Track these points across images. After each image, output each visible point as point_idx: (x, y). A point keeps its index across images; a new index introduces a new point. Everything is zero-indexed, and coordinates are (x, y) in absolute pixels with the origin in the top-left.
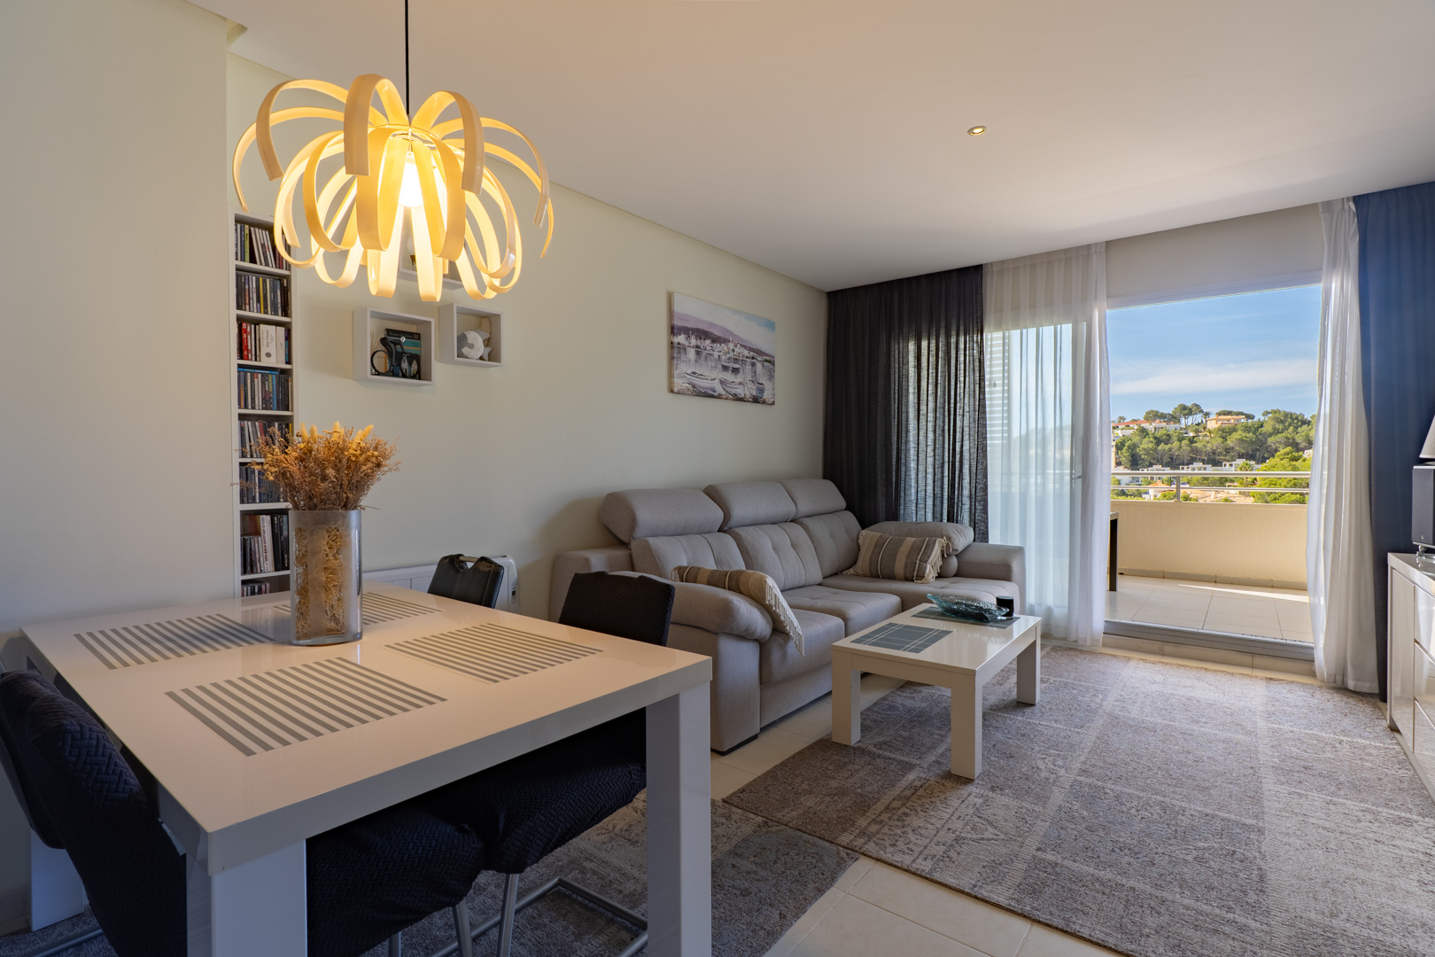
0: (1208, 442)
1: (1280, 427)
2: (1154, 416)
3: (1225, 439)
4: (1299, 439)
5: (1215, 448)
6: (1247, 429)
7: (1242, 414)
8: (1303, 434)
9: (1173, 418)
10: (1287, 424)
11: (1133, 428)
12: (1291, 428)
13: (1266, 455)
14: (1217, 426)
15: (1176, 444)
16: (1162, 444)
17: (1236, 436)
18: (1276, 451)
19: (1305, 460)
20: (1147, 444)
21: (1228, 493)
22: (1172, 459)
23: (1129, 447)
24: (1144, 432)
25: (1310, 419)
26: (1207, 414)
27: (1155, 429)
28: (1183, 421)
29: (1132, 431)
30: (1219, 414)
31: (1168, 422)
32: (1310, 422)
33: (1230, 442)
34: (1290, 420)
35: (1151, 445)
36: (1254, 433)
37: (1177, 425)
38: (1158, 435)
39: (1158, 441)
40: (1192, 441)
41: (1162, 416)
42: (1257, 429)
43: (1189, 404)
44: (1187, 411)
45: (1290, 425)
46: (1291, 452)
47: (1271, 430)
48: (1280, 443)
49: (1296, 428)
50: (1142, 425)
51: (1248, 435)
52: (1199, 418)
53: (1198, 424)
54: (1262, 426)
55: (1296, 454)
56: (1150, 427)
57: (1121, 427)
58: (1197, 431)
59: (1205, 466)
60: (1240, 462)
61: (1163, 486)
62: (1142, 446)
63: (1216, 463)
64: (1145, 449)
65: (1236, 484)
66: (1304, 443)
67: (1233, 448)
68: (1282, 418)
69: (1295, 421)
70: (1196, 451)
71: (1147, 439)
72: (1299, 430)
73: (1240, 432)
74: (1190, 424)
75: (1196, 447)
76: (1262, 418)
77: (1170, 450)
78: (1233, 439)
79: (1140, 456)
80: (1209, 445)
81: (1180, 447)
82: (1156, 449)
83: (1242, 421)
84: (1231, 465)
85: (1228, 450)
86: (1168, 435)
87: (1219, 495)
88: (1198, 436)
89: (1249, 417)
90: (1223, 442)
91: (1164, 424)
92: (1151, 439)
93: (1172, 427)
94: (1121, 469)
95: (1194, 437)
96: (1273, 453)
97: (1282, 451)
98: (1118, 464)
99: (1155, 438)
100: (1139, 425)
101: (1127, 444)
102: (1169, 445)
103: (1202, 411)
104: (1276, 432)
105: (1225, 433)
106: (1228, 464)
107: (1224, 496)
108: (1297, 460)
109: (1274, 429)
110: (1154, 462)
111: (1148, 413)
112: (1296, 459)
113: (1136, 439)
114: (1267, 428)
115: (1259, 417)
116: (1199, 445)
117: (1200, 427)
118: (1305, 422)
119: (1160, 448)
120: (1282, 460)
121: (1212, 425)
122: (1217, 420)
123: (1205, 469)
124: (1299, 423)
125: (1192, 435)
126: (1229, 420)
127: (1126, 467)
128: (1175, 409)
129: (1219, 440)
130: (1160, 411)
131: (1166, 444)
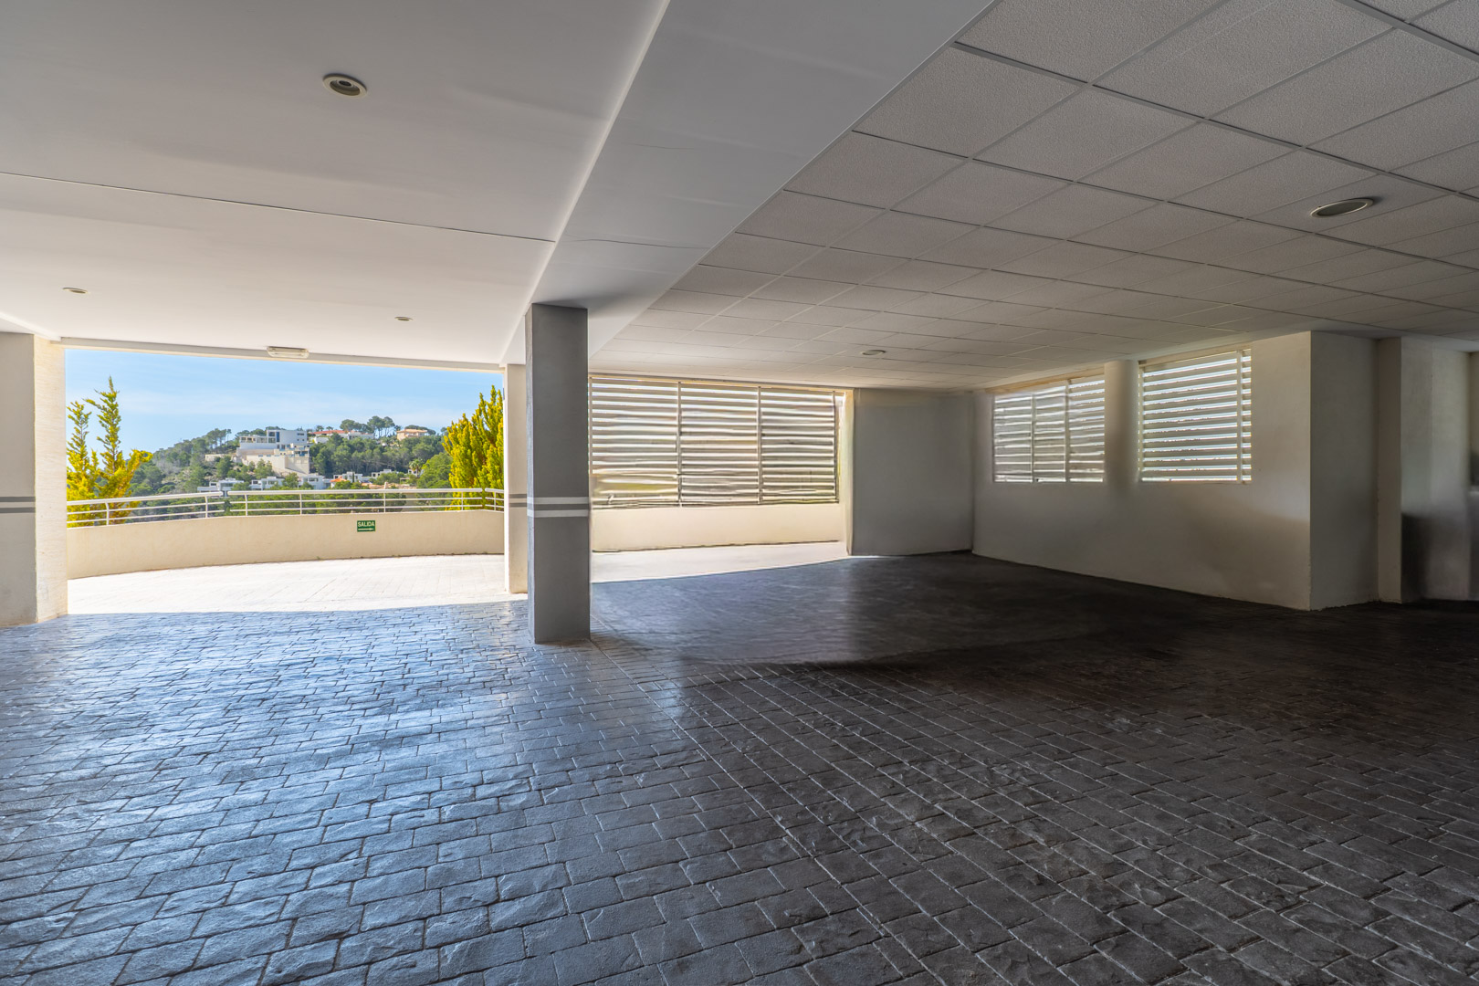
0: (397, 451)
2: (348, 425)
3: (411, 449)
5: (402, 457)
6: (428, 441)
7: (426, 429)
9: (368, 429)
11: (328, 436)
14: (404, 438)
15: (368, 452)
16: (356, 452)
17: (419, 446)
20: (340, 451)
22: (365, 466)
23: (323, 453)
24: (338, 439)
26: (398, 428)
27: (350, 437)
28: (377, 432)
29: (327, 439)
30: (407, 428)
31: (362, 432)
33: (414, 452)
35: (344, 453)
36: (434, 445)
37: (371, 436)
38: (353, 442)
39: (352, 449)
40: (382, 449)
41: (357, 426)
42: (436, 442)
43: (382, 417)
44: (379, 423)
50: (338, 433)
51: (428, 447)
52: (391, 431)
53: (390, 436)
54: (440, 440)
56: (345, 436)
57: (317, 435)
58: (388, 442)
62: (335, 453)
64: (338, 456)
70: (386, 459)
71: (341, 446)
73: (422, 444)
74: (382, 435)
75: (386, 455)
76: (441, 433)
77: (363, 457)
78: (416, 450)
79: (334, 463)
80: (397, 454)
81: (373, 455)
82: (349, 457)
83: (425, 435)
86: (361, 443)
88: (389, 446)
89: (431, 432)
90: (409, 452)
91: (359, 434)
92: (345, 446)
93: (366, 436)
94: (315, 475)
95: (385, 447)
98: (312, 471)
99: (349, 446)
100: (335, 434)
101: (321, 450)
102: (362, 454)
103: (394, 425)
105: (411, 443)
110: (346, 468)
111: (344, 422)
113: (330, 447)
114: (443, 441)
115: (439, 432)
116: (388, 454)
117: (390, 440)
119: (353, 455)
121: (401, 437)
122: (406, 433)
125: (384, 444)
126: (415, 433)
127: (320, 474)
128: (370, 420)
129: (406, 450)
130: (356, 421)
131: (360, 451)
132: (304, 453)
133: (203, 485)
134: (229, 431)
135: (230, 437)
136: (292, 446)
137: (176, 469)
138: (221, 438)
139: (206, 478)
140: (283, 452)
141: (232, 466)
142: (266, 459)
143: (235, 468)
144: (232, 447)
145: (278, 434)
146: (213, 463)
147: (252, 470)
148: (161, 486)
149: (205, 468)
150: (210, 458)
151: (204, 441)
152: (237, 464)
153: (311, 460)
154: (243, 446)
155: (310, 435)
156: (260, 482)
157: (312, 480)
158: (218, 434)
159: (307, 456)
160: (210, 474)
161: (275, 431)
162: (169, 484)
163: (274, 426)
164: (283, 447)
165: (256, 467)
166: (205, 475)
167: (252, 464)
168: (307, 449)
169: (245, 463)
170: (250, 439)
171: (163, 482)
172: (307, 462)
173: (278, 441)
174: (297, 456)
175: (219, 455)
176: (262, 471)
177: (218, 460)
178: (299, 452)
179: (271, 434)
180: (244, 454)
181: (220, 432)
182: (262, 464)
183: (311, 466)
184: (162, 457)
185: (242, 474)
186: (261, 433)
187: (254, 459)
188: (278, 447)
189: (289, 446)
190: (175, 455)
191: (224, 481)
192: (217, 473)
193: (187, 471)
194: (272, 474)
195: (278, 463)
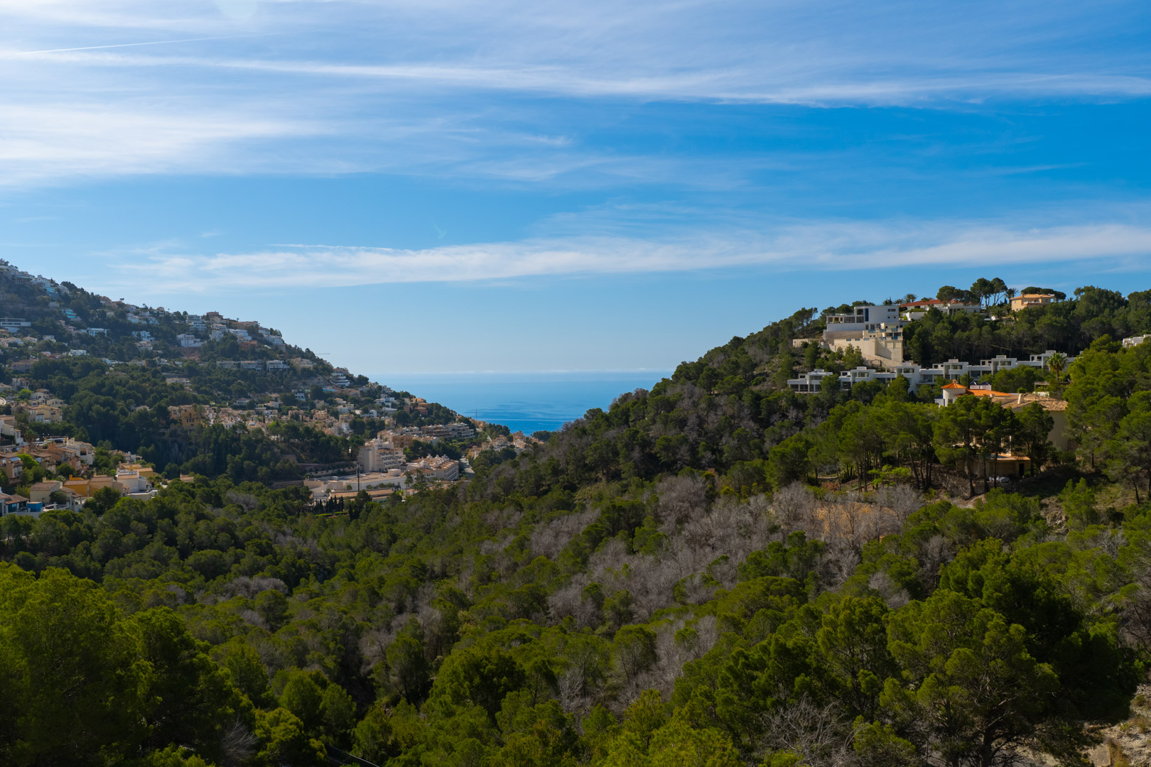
0: (1013, 329)
1: (1094, 308)
2: (948, 293)
3: (1032, 324)
4: (1116, 324)
5: (1021, 336)
6: (1057, 310)
7: (1050, 291)
8: (1121, 318)
9: (970, 297)
10: (1102, 305)
11: (924, 310)
12: (1107, 310)
13: (1079, 345)
14: (1022, 307)
15: (975, 330)
16: (959, 332)
17: (1045, 320)
18: (1091, 339)
19: (1125, 351)
20: (940, 331)
21: (1038, 396)
22: (970, 350)
23: (919, 335)
24: (936, 313)
25: (1127, 299)
26: (1011, 293)
27: (951, 310)
28: (983, 301)
29: (922, 314)
30: (1025, 292)
31: (965, 302)
32: (1127, 302)
33: (1038, 329)
34: (1105, 300)
35: (945, 333)
36: (1065, 317)
37: (976, 306)
38: (955, 318)
39: (954, 326)
40: (994, 326)
41: (959, 294)
42: (1068, 311)
43: (990, 279)
44: (987, 287)
45: (1105, 306)
46: (1108, 341)
47: (1083, 312)
48: (1094, 329)
49: (1112, 310)
50: (935, 306)
51: (1058, 319)
52: (1001, 297)
53: (1001, 305)
54: (1074, 308)
55: (1114, 344)
56: (945, 308)
57: (909, 308)
58: (999, 314)
59: (1009, 359)
60: (1050, 354)
61: (959, 386)
62: (935, 334)
63: (1023, 356)
64: (938, 338)
65: (1046, 383)
66: (1121, 330)
67: (1041, 336)
68: (1097, 297)
69: (1111, 301)
70: (998, 340)
71: (941, 325)
72: (1116, 312)
73: (1049, 316)
74: (991, 304)
75: (999, 335)
76: (1074, 298)
77: (968, 338)
78: (1042, 325)
79: (933, 347)
80: (1014, 332)
81: (981, 335)
82: (951, 339)
83: (1052, 301)
84: (1039, 358)
85: (1036, 339)
86: (966, 320)
87: (1026, 399)
88: (1001, 320)
89: (1060, 296)
90: (1030, 329)
91: (961, 305)
92: (946, 324)
93: (971, 307)
94: (909, 364)
95: (996, 321)
96: (1086, 343)
97: (1097, 341)
98: (906, 358)
99: (951, 323)
100: (931, 307)
101: (917, 331)
102: (967, 333)
103: (1005, 288)
104: (1090, 315)
105: (1031, 314)
106: (1036, 357)
107: (1033, 399)
108: (1116, 352)
109: (1088, 311)
110: (948, 354)
111: (942, 290)
112: (1115, 350)
113: (928, 324)
114: (1080, 310)
115: (1071, 296)
116: (1002, 332)
117: (1004, 308)
118: (1123, 303)
119: (956, 336)
120: (1099, 351)
121: (1017, 306)
122: (1023, 300)
123: (1010, 363)
124: (1116, 304)
125: (993, 318)
126: (1036, 300)
127: (915, 362)
128: (974, 285)
129: (1026, 326)
130: (957, 288)
131: (964, 331)
132: (897, 335)
133: (792, 378)
134: (816, 309)
135: (816, 316)
136: (883, 325)
137: (766, 357)
138: (807, 318)
139: (794, 368)
140: (872, 334)
141: (820, 353)
142: (855, 344)
143: (823, 356)
144: (818, 329)
145: (867, 310)
146: (801, 348)
147: (840, 357)
148: (754, 377)
149: (793, 355)
150: (797, 343)
151: (791, 323)
152: (825, 351)
153: (904, 343)
154: (831, 327)
155: (903, 309)
156: (849, 373)
157: (907, 371)
158: (804, 314)
159: (901, 338)
160: (799, 364)
161: (864, 308)
162: (760, 374)
163: (861, 300)
164: (873, 328)
165: (844, 354)
166: (794, 364)
167: (840, 349)
168: (900, 330)
169: (833, 349)
170: (837, 319)
171: (755, 373)
172: (899, 345)
173: (867, 320)
174: (889, 339)
175: (806, 340)
176: (851, 359)
177: (805, 345)
178: (891, 334)
179: (860, 312)
180: (832, 338)
181: (806, 311)
182: (850, 349)
183: (904, 351)
184: (753, 343)
185: (830, 363)
186: (846, 309)
187: (840, 344)
188: (867, 328)
189: (879, 326)
190: (766, 341)
191: (813, 373)
192: (806, 361)
193: (776, 361)
194: (862, 362)
195: (867, 348)
